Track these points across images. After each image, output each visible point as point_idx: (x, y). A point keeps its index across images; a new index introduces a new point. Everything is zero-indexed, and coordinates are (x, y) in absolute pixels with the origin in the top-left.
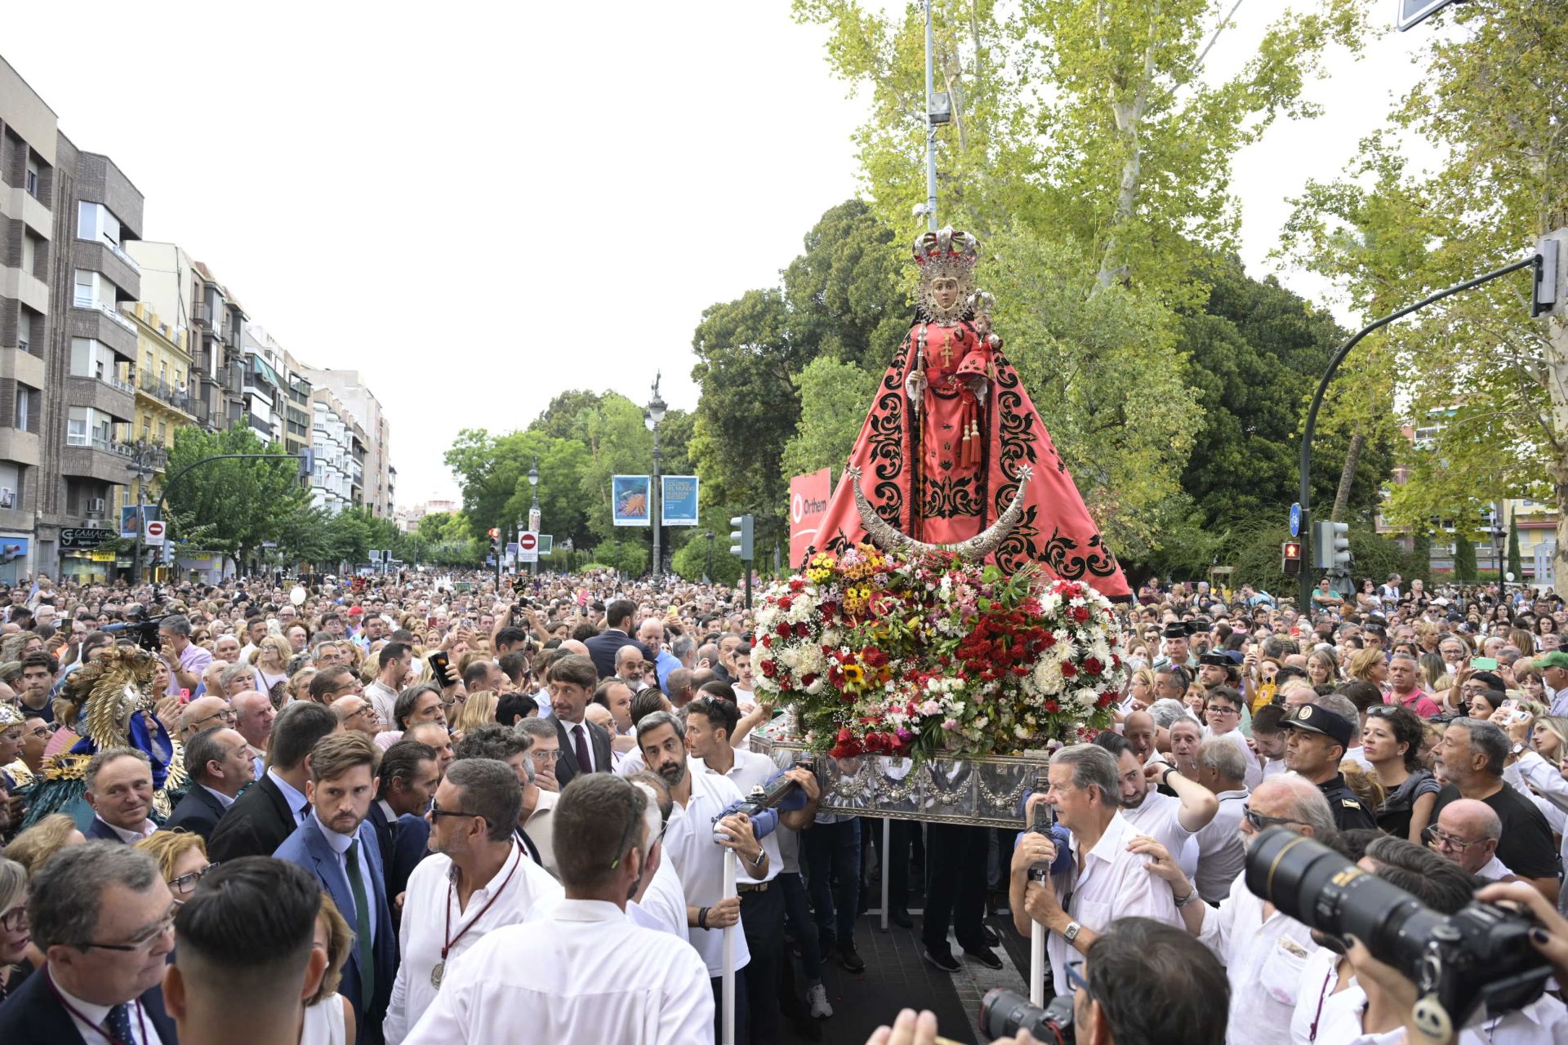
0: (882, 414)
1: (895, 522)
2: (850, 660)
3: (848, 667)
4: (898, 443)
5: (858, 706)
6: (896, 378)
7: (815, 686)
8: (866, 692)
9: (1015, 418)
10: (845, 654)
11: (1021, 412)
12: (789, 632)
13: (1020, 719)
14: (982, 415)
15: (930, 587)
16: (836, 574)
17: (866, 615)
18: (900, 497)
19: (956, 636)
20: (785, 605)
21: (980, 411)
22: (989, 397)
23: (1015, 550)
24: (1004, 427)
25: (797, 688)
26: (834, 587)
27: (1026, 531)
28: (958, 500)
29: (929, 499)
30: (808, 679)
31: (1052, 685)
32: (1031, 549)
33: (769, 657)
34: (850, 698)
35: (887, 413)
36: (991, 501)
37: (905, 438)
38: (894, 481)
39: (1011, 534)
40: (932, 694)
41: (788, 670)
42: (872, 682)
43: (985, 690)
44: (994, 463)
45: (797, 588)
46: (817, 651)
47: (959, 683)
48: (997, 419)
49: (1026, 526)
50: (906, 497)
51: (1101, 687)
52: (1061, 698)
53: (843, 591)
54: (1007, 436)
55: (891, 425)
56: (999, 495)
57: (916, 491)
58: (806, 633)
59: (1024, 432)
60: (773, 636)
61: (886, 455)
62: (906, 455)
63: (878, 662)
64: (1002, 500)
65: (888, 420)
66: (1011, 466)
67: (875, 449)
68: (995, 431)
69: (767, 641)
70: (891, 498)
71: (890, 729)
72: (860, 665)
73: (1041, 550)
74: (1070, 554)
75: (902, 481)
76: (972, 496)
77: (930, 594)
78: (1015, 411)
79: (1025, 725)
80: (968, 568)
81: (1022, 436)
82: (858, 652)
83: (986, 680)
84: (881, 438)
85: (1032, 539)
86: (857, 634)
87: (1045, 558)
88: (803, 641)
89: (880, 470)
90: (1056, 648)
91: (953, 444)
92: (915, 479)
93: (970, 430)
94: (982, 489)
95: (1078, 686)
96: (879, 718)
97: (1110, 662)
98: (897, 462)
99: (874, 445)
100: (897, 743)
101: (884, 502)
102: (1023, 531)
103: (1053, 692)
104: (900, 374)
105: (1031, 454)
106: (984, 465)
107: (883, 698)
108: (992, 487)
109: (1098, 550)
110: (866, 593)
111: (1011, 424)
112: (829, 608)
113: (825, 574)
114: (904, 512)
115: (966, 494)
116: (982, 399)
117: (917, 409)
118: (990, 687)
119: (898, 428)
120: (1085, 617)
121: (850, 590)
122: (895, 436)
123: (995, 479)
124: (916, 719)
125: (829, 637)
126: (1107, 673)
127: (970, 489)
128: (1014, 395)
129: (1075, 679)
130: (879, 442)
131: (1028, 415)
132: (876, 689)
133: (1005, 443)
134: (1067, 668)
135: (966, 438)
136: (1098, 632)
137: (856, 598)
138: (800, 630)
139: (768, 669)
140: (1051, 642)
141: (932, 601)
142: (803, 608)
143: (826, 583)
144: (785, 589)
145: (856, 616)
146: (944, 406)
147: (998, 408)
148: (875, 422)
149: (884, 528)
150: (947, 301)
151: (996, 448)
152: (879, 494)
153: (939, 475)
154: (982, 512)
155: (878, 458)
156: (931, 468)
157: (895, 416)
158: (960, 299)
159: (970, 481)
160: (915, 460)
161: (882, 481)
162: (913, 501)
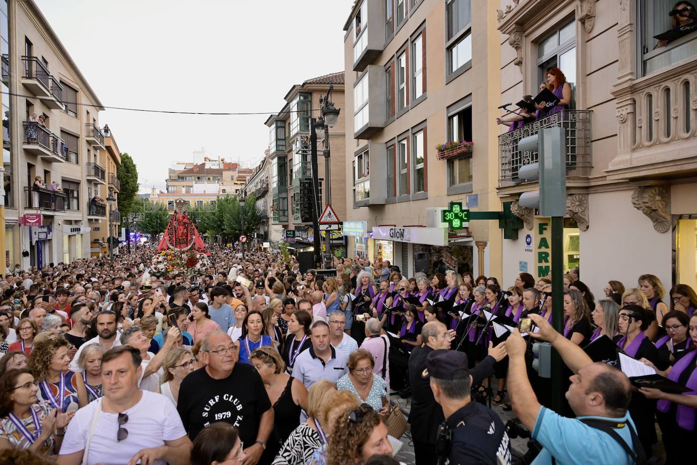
0: (170, 228)
1: (173, 245)
5: (170, 273)
7: (163, 270)
8: (171, 271)
9: (192, 229)
12: (159, 263)
14: (187, 228)
16: (166, 254)
17: (171, 260)
18: (173, 241)
19: (185, 262)
20: (158, 258)
23: (193, 249)
26: (166, 256)
28: (183, 242)
29: (178, 242)
30: (162, 269)
33: (155, 266)
34: (169, 272)
36: (188, 241)
37: (174, 232)
39: (192, 247)
41: (159, 268)
44: (189, 236)
45: (159, 256)
48: (189, 229)
49: (194, 246)
51: (206, 267)
54: (191, 232)
55: (171, 230)
57: (176, 240)
59: (193, 231)
61: (171, 235)
62: (174, 234)
63: (173, 267)
64: (190, 242)
66: (191, 236)
68: (189, 231)
69: (154, 264)
72: (170, 267)
73: (196, 249)
74: (201, 250)
75: (174, 239)
80: (186, 253)
84: (170, 232)
86: (170, 263)
87: (197, 250)
89: (170, 237)
91: (182, 233)
92: (176, 238)
94: (187, 240)
98: (173, 236)
99: (168, 233)
106: (187, 236)
108: (189, 240)
109: (205, 249)
110: (171, 257)
112: (165, 259)
113: (164, 254)
116: (187, 226)
117: (176, 227)
118: (190, 269)
120: (203, 258)
122: (172, 232)
123: (189, 238)
125: (165, 263)
127: (185, 240)
128: (192, 225)
134: (201, 265)
135: (184, 232)
136: (205, 260)
137: (169, 257)
138: (160, 262)
139: (155, 268)
140: (199, 261)
141: (181, 258)
142: (161, 259)
143: (164, 255)
144: (157, 256)
145: (169, 260)
146: (181, 227)
147: (189, 227)
148: (168, 229)
149: (171, 247)
150: (180, 210)
151: (189, 233)
152: (170, 241)
153: (180, 238)
154: (187, 244)
155: (169, 235)
156: (178, 237)
157: (172, 228)
158: (183, 210)
159: (185, 238)
160: (176, 235)
161: (170, 239)
162: (176, 243)
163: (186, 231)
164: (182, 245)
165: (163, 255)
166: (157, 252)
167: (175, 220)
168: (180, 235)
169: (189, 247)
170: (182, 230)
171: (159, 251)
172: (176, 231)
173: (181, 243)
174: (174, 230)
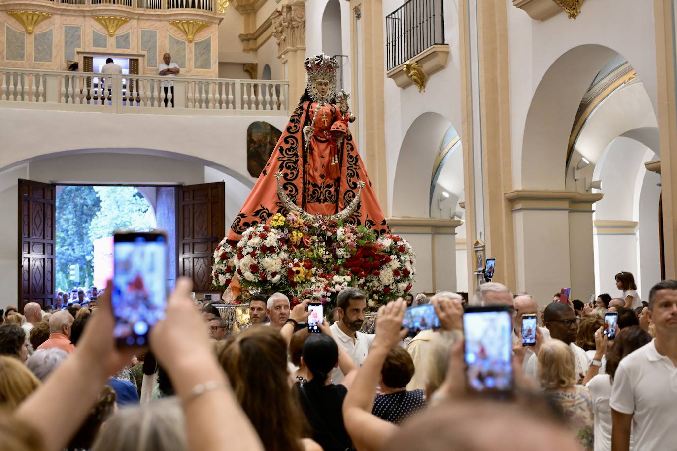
0: (285, 146)
2: (297, 265)
3: (297, 269)
4: (296, 162)
5: (299, 288)
6: (294, 128)
7: (278, 277)
9: (351, 157)
10: (295, 263)
11: (353, 154)
12: (268, 250)
13: (371, 297)
15: (329, 234)
16: (286, 224)
17: (302, 245)
18: (297, 190)
19: (343, 257)
20: (264, 237)
21: (338, 150)
22: (343, 144)
23: (352, 223)
25: (268, 279)
26: (286, 231)
27: (357, 214)
28: (327, 195)
29: (311, 193)
30: (274, 274)
31: (389, 280)
32: (359, 223)
33: (256, 262)
34: (294, 284)
35: (289, 146)
36: (341, 197)
37: (301, 160)
39: (350, 216)
40: (336, 283)
41: (264, 270)
42: (306, 276)
43: (359, 282)
44: (344, 179)
45: (266, 229)
46: (279, 261)
47: (349, 278)
48: (345, 157)
49: (356, 211)
50: (300, 191)
51: (408, 282)
52: (391, 287)
53: (290, 232)
54: (348, 165)
55: (291, 153)
56: (345, 194)
57: (304, 189)
58: (274, 252)
59: (355, 164)
60: (258, 252)
61: (289, 168)
62: (301, 169)
63: (309, 267)
64: (347, 197)
65: (289, 149)
66: (350, 181)
67: (282, 164)
68: (345, 162)
69: (253, 254)
70: (291, 191)
71: (316, 298)
72: (302, 269)
74: (373, 228)
75: (299, 182)
76: (332, 193)
77: (329, 238)
78: (351, 153)
79: (373, 299)
81: (354, 166)
82: (301, 262)
83: (360, 277)
84: (285, 159)
85: (359, 218)
86: (298, 254)
88: (273, 255)
89: (286, 175)
90: (391, 263)
91: (325, 166)
93: (335, 160)
94: (337, 191)
95: (399, 281)
96: (310, 295)
97: (411, 272)
98: (295, 172)
99: (280, 163)
101: (288, 192)
102: (356, 214)
103: (387, 284)
104: (296, 126)
105: (358, 176)
106: (338, 181)
107: (311, 285)
108: (342, 190)
109: (385, 227)
110: (300, 235)
111: (349, 159)
112: (284, 241)
113: (281, 224)
114: (300, 198)
115: (330, 193)
116: (340, 145)
117: (306, 146)
118: (362, 281)
119: (296, 155)
120: (403, 250)
121: (293, 232)
122: (294, 159)
123: (344, 187)
124: (329, 294)
125: (284, 255)
126: (410, 276)
127: (332, 189)
128: (352, 145)
129: (399, 277)
130: (284, 161)
131: (357, 156)
132: (307, 280)
133: (348, 169)
134: (396, 273)
135: (332, 164)
136: (408, 258)
137: (296, 236)
138: (271, 250)
139: (254, 269)
140: (389, 260)
141: (330, 243)
142: (272, 238)
143: (281, 228)
145: (295, 246)
148: (281, 150)
149: (293, 205)
150: (323, 92)
152: (285, 188)
153: (319, 181)
154: (336, 202)
155: (284, 169)
156: (313, 177)
157: (293, 148)
158: (329, 92)
159: (332, 185)
160: (304, 172)
161: (286, 182)
162: (304, 196)
163: (337, 162)
164: (323, 205)
165: (278, 228)
166: (243, 220)
168: (321, 171)
170: (323, 157)
171: (250, 219)
172: (305, 160)
173: (322, 198)
174: (300, 153)
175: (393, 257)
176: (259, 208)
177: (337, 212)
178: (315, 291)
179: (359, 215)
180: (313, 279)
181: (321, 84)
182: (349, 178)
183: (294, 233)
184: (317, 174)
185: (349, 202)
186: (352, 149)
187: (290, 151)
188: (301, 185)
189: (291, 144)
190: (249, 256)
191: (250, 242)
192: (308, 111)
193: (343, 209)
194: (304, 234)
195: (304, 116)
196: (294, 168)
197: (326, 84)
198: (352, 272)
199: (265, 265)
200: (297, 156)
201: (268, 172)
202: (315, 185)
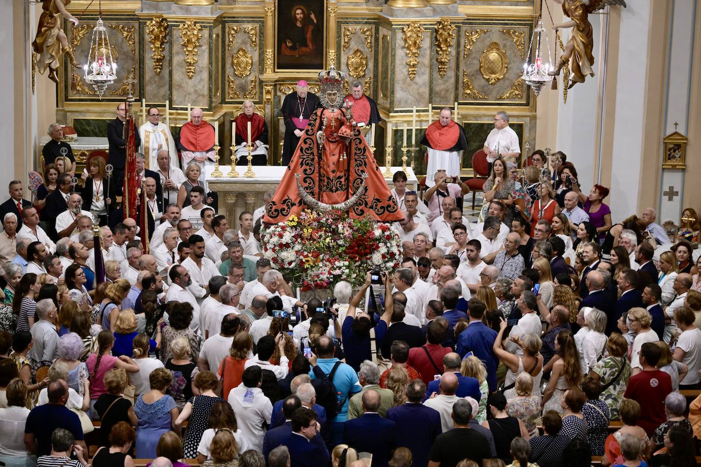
0: (305, 146)
1: (312, 194)
2: (307, 256)
3: (306, 259)
4: (313, 160)
5: (309, 272)
6: (311, 131)
7: (293, 265)
8: (312, 267)
9: (360, 149)
10: (305, 254)
11: (362, 147)
12: (283, 247)
14: (347, 149)
15: (333, 227)
16: (299, 223)
17: (311, 238)
18: (314, 183)
19: (344, 245)
20: (281, 236)
21: (347, 147)
22: (350, 142)
23: (360, 204)
24: (356, 153)
25: (286, 267)
26: (299, 229)
28: (338, 185)
29: (325, 184)
30: (290, 263)
31: (378, 262)
32: (366, 204)
33: (276, 256)
34: (307, 269)
35: (307, 146)
36: (351, 185)
37: (316, 158)
38: (311, 176)
39: (358, 198)
40: (337, 267)
41: (283, 260)
42: (314, 263)
43: (356, 265)
44: (352, 169)
45: (284, 228)
46: (294, 253)
47: (347, 263)
48: (353, 151)
49: (364, 195)
50: (317, 184)
51: (395, 262)
52: (381, 266)
53: (302, 229)
54: (356, 157)
55: (309, 152)
56: (354, 182)
57: (320, 180)
58: (289, 247)
59: (363, 155)
60: (277, 248)
61: (307, 164)
62: (317, 165)
63: (317, 257)
64: (355, 185)
66: (358, 170)
67: (302, 161)
68: (353, 157)
69: (274, 250)
70: (310, 183)
71: (322, 280)
72: (310, 258)
73: (369, 205)
74: (380, 205)
75: (316, 176)
76: (343, 183)
77: (333, 229)
78: (360, 146)
80: (348, 220)
81: (362, 157)
82: (310, 253)
83: (356, 262)
84: (305, 157)
85: (366, 200)
86: (308, 246)
87: (371, 207)
88: (288, 249)
89: (305, 170)
90: (380, 249)
91: (335, 162)
92: (320, 176)
93: (343, 156)
94: (347, 179)
95: (387, 262)
96: (318, 276)
97: (398, 253)
98: (313, 169)
99: (301, 160)
100: (325, 285)
101: (307, 185)
102: (363, 197)
103: (379, 264)
104: (312, 129)
105: (365, 164)
106: (348, 170)
107: (319, 269)
108: (351, 179)
109: (391, 202)
110: (310, 230)
111: (358, 152)
112: (296, 237)
113: (294, 224)
114: (316, 189)
115: (341, 182)
117: (321, 146)
118: (358, 264)
119: (312, 153)
120: (389, 238)
122: (311, 157)
123: (352, 176)
124: (332, 276)
125: (298, 247)
126: (397, 257)
127: (342, 180)
128: (359, 139)
129: (386, 259)
130: (304, 159)
131: (364, 148)
132: (316, 266)
133: (356, 161)
134: (384, 256)
135: (341, 159)
136: (394, 243)
137: (307, 232)
138: (287, 246)
139: (275, 260)
140: (378, 247)
141: (335, 233)
142: (287, 237)
143: (295, 227)
144: (279, 229)
145: (307, 239)
146: (332, 146)
147: (354, 146)
148: (301, 150)
149: (310, 198)
151: (353, 163)
152: (305, 181)
153: (332, 176)
154: (347, 189)
155: (304, 165)
156: (327, 172)
157: (311, 148)
158: (338, 99)
159: (342, 177)
160: (320, 168)
161: (306, 176)
162: (320, 185)
163: (345, 157)
164: (335, 194)
165: (292, 227)
166: (274, 207)
167: (320, 129)
168: (332, 167)
169: (353, 199)
170: (334, 155)
172: (320, 158)
173: (334, 188)
174: (315, 153)
175: (381, 245)
176: (286, 198)
177: (347, 198)
178: (322, 274)
179: (367, 197)
180: (321, 265)
181: (330, 94)
182: (357, 168)
183: (305, 230)
184: (329, 170)
185: (357, 189)
186: (360, 142)
187: (308, 150)
188: (317, 179)
189: (310, 144)
190: (271, 250)
191: (272, 240)
192: (321, 117)
193: (353, 195)
194: (313, 229)
195: (318, 121)
196: (312, 165)
197: (334, 94)
198: (349, 258)
199: (283, 258)
200: (313, 155)
201: (292, 168)
202: (328, 178)
